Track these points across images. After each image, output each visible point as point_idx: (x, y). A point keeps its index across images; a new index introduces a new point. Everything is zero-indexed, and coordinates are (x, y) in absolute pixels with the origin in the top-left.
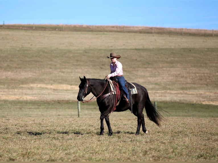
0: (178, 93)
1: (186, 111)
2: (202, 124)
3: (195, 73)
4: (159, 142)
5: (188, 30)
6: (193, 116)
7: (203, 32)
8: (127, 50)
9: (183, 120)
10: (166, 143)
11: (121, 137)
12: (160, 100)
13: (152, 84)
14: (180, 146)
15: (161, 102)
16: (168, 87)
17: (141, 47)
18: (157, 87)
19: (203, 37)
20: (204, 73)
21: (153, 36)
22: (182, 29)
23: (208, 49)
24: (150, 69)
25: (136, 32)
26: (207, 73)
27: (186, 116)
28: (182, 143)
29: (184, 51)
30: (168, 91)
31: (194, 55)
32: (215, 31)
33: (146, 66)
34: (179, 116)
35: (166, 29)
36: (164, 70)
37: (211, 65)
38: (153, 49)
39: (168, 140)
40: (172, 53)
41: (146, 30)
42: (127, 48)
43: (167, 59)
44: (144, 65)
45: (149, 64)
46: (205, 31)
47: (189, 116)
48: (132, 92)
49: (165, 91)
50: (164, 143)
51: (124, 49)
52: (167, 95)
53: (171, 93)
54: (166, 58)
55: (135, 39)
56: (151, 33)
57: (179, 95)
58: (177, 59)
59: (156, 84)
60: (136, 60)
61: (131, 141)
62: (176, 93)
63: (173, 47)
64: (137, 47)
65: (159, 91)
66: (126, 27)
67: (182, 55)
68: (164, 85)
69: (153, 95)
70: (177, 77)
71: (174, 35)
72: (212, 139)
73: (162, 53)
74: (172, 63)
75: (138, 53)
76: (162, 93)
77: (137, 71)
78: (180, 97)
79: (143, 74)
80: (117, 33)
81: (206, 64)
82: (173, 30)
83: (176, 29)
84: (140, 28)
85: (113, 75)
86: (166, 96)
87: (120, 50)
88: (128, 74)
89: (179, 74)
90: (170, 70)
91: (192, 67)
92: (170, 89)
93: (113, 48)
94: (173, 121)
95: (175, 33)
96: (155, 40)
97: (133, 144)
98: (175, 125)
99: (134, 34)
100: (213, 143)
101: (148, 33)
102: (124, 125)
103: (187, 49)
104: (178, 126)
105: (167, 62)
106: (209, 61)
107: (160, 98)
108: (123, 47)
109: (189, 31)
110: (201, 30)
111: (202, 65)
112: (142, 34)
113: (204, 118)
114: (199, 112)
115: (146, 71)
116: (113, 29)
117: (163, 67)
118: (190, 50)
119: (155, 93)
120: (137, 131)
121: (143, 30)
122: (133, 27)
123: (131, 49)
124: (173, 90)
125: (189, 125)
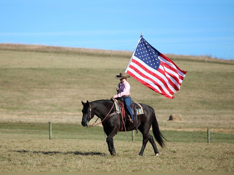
0: (75, 115)
1: (83, 133)
2: (96, 147)
3: (92, 94)
4: (51, 165)
5: (86, 49)
6: (89, 138)
7: (101, 52)
8: (22, 69)
9: (78, 143)
10: (57, 166)
11: (12, 160)
12: (56, 122)
13: (48, 105)
14: (72, 169)
15: (57, 124)
16: (65, 108)
17: (36, 67)
18: (53, 108)
19: (101, 58)
20: (101, 95)
21: (50, 55)
22: (80, 49)
23: (106, 69)
24: (46, 90)
25: (32, 51)
26: (105, 95)
27: (82, 139)
28: (74, 166)
29: (82, 72)
30: (65, 113)
31: (91, 75)
32: (114, 52)
33: (42, 87)
34: (75, 138)
35: (64, 48)
36: (60, 91)
37: (109, 86)
38: (50, 68)
39: (60, 163)
40: (69, 73)
41: (43, 49)
42: (22, 67)
43: (64, 79)
44: (40, 85)
45: (45, 84)
46: (104, 51)
47: (85, 139)
48: (138, 112)
49: (61, 112)
50: (56, 166)
51: (19, 69)
52: (63, 116)
53: (67, 115)
54: (62, 78)
55: (30, 58)
56: (48, 52)
57: (76, 117)
58: (74, 79)
59: (52, 105)
60: (32, 80)
61: (22, 164)
62: (72, 115)
63: (70, 67)
64: (33, 67)
65: (55, 113)
66: (22, 45)
67: (79, 75)
68: (60, 106)
69: (49, 117)
70: (74, 98)
71: (71, 55)
72: (105, 162)
73: (59, 73)
74: (69, 84)
75: (34, 72)
76: (58, 114)
77: (33, 91)
78: (77, 119)
79: (38, 94)
80: (12, 52)
81: (104, 85)
82: (70, 49)
83: (73, 48)
84: (36, 47)
85: (120, 95)
86: (62, 118)
87: (15, 69)
88: (23, 95)
89: (76, 96)
90: (66, 91)
91: (89, 88)
92: (66, 111)
93: (8, 67)
94: (67, 144)
95: (72, 53)
96: (52, 59)
97: (23, 167)
98: (69, 148)
99: (30, 53)
100: (106, 166)
101: (44, 52)
102: (16, 147)
103: (85, 69)
104: (71, 148)
105: (64, 83)
106: (107, 82)
107: (56, 119)
108: (18, 66)
109: (87, 51)
110: (99, 50)
111: (100, 86)
112: (38, 53)
113: (99, 141)
114: (96, 134)
115: (42, 91)
116: (8, 47)
117: (59, 88)
118: (88, 70)
119: (51, 114)
120: (141, 151)
121: (39, 48)
122: (29, 46)
123: (27, 69)
124: (69, 111)
125: (84, 148)
